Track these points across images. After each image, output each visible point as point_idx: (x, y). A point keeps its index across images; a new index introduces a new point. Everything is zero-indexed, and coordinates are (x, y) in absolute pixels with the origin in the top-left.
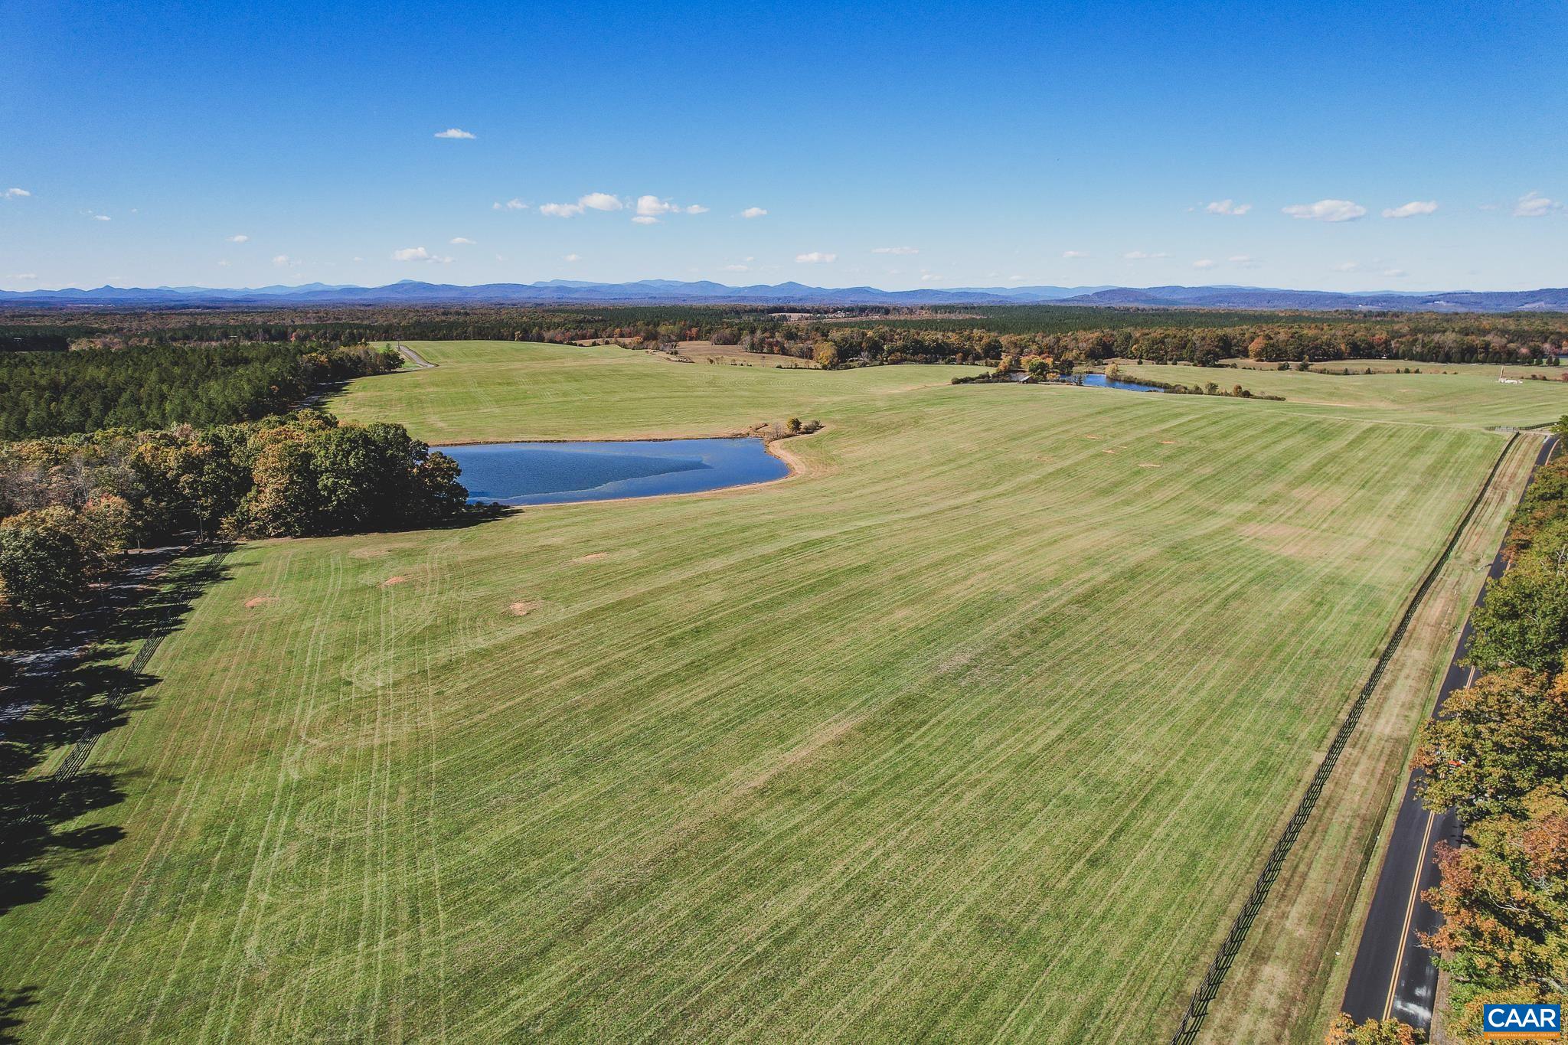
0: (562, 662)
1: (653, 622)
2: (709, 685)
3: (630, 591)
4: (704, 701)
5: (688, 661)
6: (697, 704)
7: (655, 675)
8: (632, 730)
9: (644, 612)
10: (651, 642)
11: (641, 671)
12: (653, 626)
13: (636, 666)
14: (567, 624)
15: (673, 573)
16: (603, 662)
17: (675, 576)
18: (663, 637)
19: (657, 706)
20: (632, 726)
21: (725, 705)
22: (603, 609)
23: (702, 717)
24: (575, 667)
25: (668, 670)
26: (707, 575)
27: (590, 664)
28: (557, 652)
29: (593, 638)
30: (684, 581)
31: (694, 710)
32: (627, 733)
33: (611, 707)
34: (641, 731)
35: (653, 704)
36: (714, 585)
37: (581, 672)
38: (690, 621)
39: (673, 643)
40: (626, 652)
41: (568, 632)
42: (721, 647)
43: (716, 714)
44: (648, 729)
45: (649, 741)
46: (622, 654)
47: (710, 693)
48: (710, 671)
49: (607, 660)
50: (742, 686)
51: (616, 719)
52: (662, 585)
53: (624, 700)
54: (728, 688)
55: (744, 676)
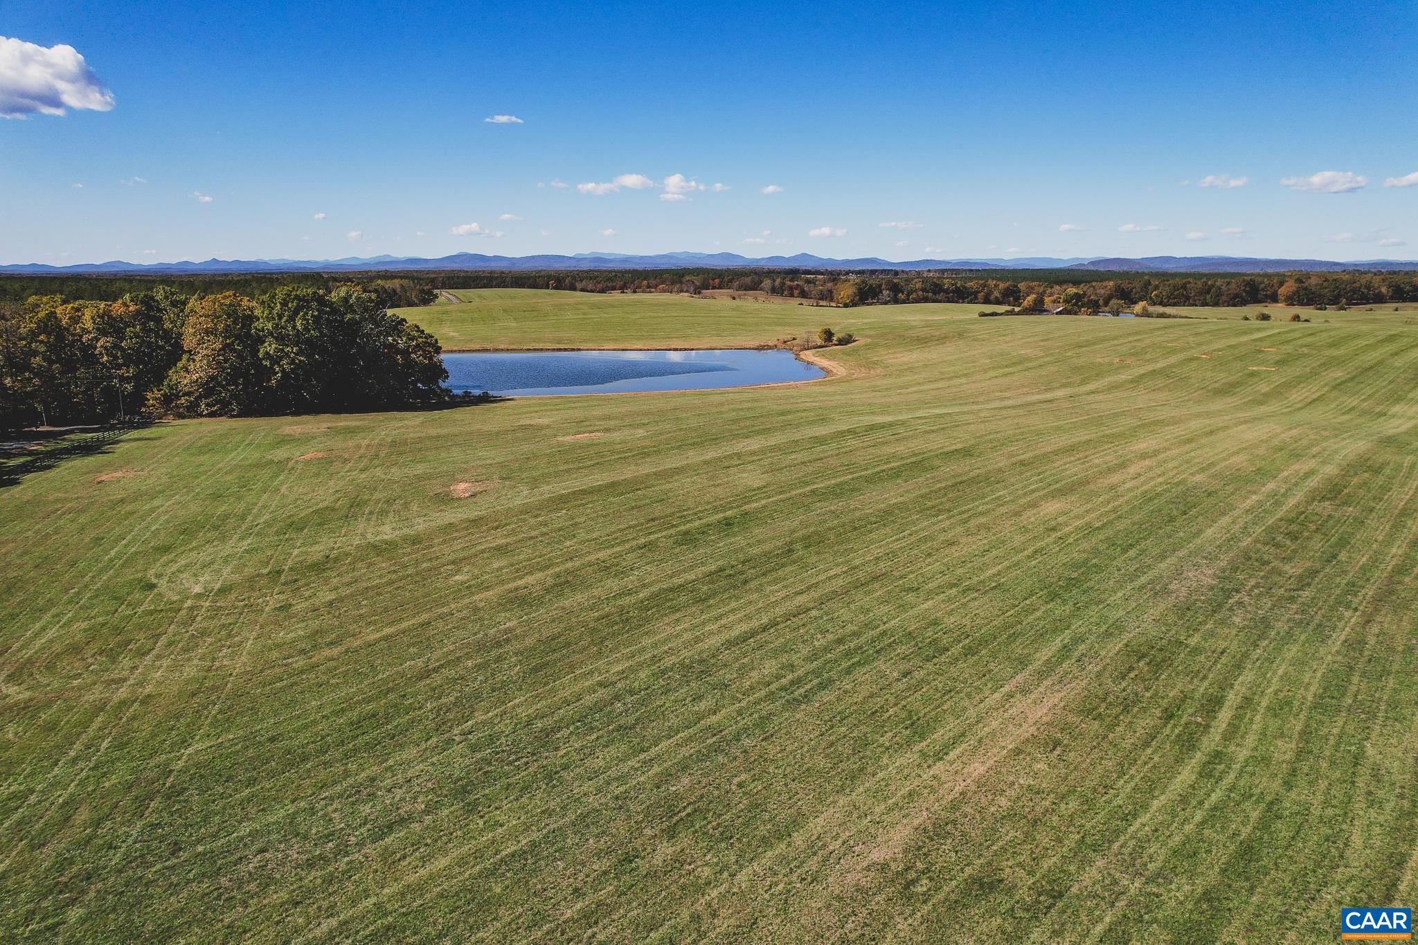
0: (503, 563)
1: (658, 510)
2: (752, 608)
3: (628, 472)
4: (744, 638)
5: (713, 568)
6: (729, 644)
7: (655, 589)
8: (602, 693)
9: (645, 496)
10: (652, 537)
11: (631, 580)
12: (657, 514)
13: (623, 573)
14: (525, 510)
15: (691, 453)
16: (569, 565)
17: (694, 456)
18: (672, 531)
19: (655, 645)
20: (600, 684)
21: (784, 649)
22: (584, 492)
23: (743, 672)
24: (520, 572)
25: (677, 581)
26: (739, 455)
27: (547, 567)
28: (498, 548)
29: (560, 529)
30: (705, 462)
31: (726, 656)
32: (588, 700)
33: (568, 645)
34: (617, 697)
35: (647, 641)
36: (750, 467)
37: (530, 579)
38: (716, 510)
39: (688, 539)
40: (609, 552)
41: (524, 520)
42: (767, 547)
43: (770, 667)
44: (632, 692)
45: (631, 720)
46: (601, 555)
47: (755, 624)
48: (752, 585)
49: (577, 563)
50: (814, 613)
51: (572, 667)
52: (674, 465)
53: (594, 630)
54: (788, 617)
55: (814, 594)
